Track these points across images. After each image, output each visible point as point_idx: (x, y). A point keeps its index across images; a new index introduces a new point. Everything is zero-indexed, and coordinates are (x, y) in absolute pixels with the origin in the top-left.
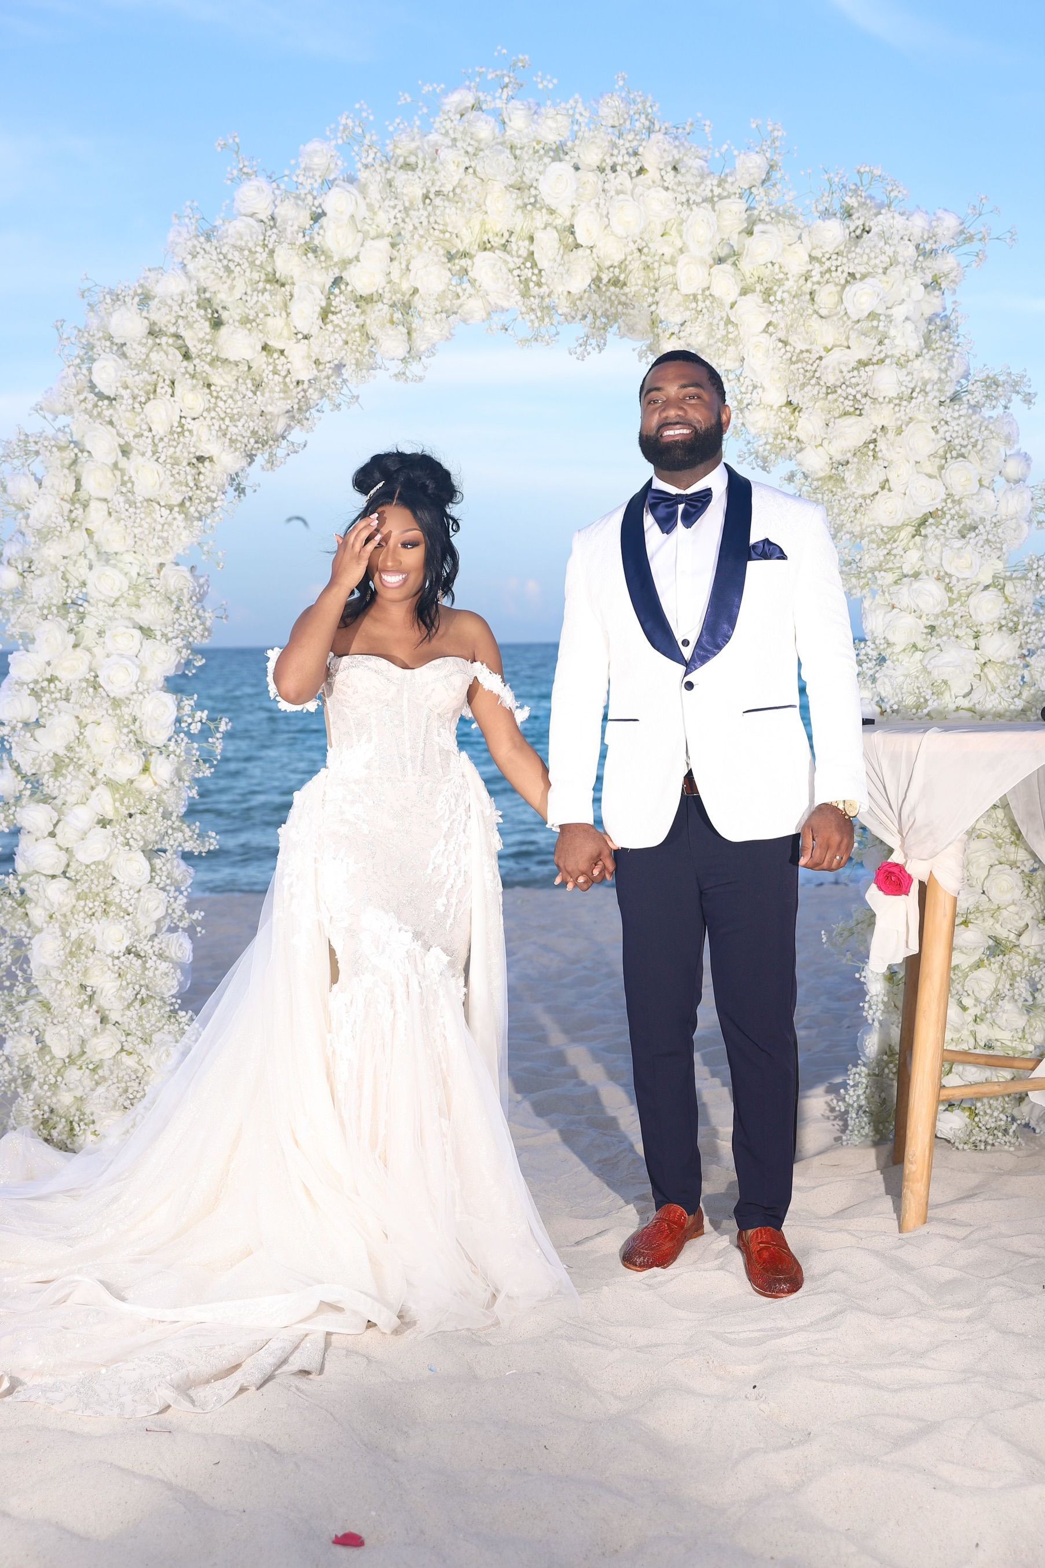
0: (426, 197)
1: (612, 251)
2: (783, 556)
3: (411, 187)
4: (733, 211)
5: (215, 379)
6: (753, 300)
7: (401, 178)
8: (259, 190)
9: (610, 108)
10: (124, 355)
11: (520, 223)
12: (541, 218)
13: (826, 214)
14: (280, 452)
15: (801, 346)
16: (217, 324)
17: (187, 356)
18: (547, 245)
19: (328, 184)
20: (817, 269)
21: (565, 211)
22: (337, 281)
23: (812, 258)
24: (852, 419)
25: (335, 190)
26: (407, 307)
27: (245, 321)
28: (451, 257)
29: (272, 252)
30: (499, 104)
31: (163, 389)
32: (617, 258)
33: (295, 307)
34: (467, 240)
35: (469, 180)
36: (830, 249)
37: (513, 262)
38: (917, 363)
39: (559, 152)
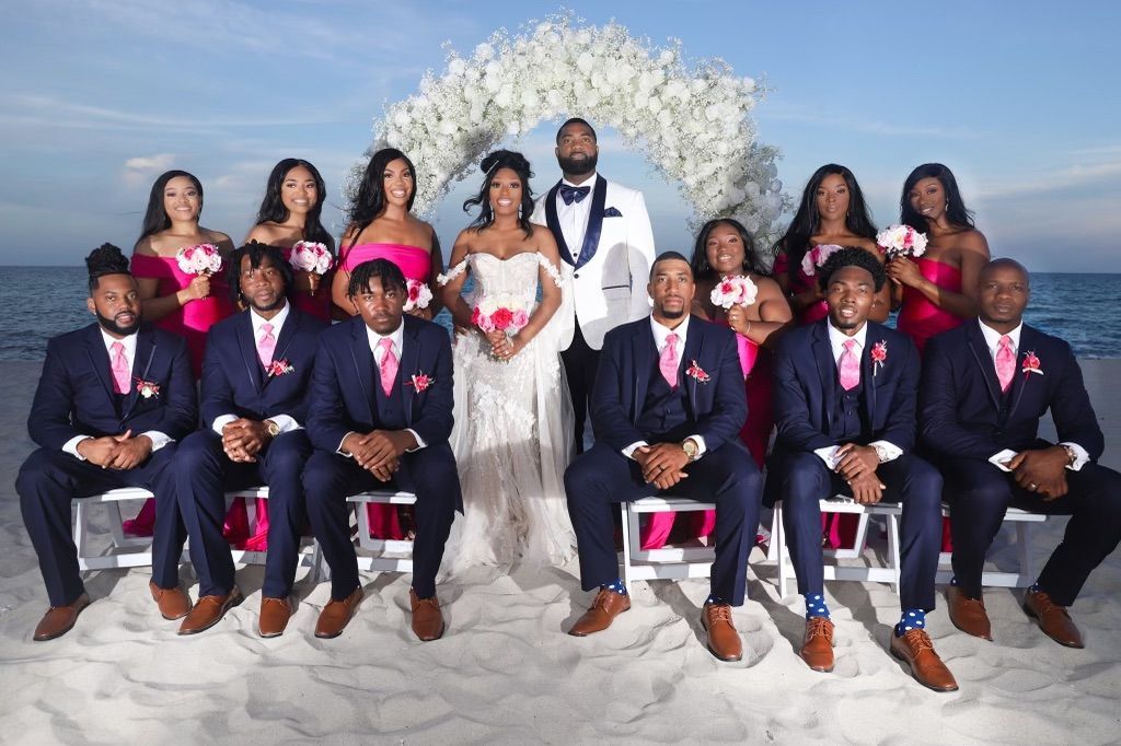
0: (529, 66)
1: (607, 91)
2: (620, 215)
3: (522, 63)
4: (659, 75)
5: (439, 143)
6: (667, 112)
7: (519, 58)
8: (459, 63)
9: (608, 30)
10: (400, 132)
11: (568, 78)
12: (577, 76)
13: (698, 77)
14: (464, 173)
15: (686, 132)
16: (440, 119)
17: (426, 132)
18: (580, 86)
19: (487, 61)
20: (694, 100)
21: (587, 73)
22: (491, 101)
23: (693, 96)
24: (708, 164)
25: (491, 63)
26: (519, 113)
27: (451, 118)
28: (538, 92)
29: (463, 90)
30: (560, 29)
31: (416, 146)
32: (608, 94)
33: (472, 112)
34: (546, 85)
35: (547, 59)
36: (700, 91)
37: (566, 93)
38: (735, 141)
39: (586, 48)
